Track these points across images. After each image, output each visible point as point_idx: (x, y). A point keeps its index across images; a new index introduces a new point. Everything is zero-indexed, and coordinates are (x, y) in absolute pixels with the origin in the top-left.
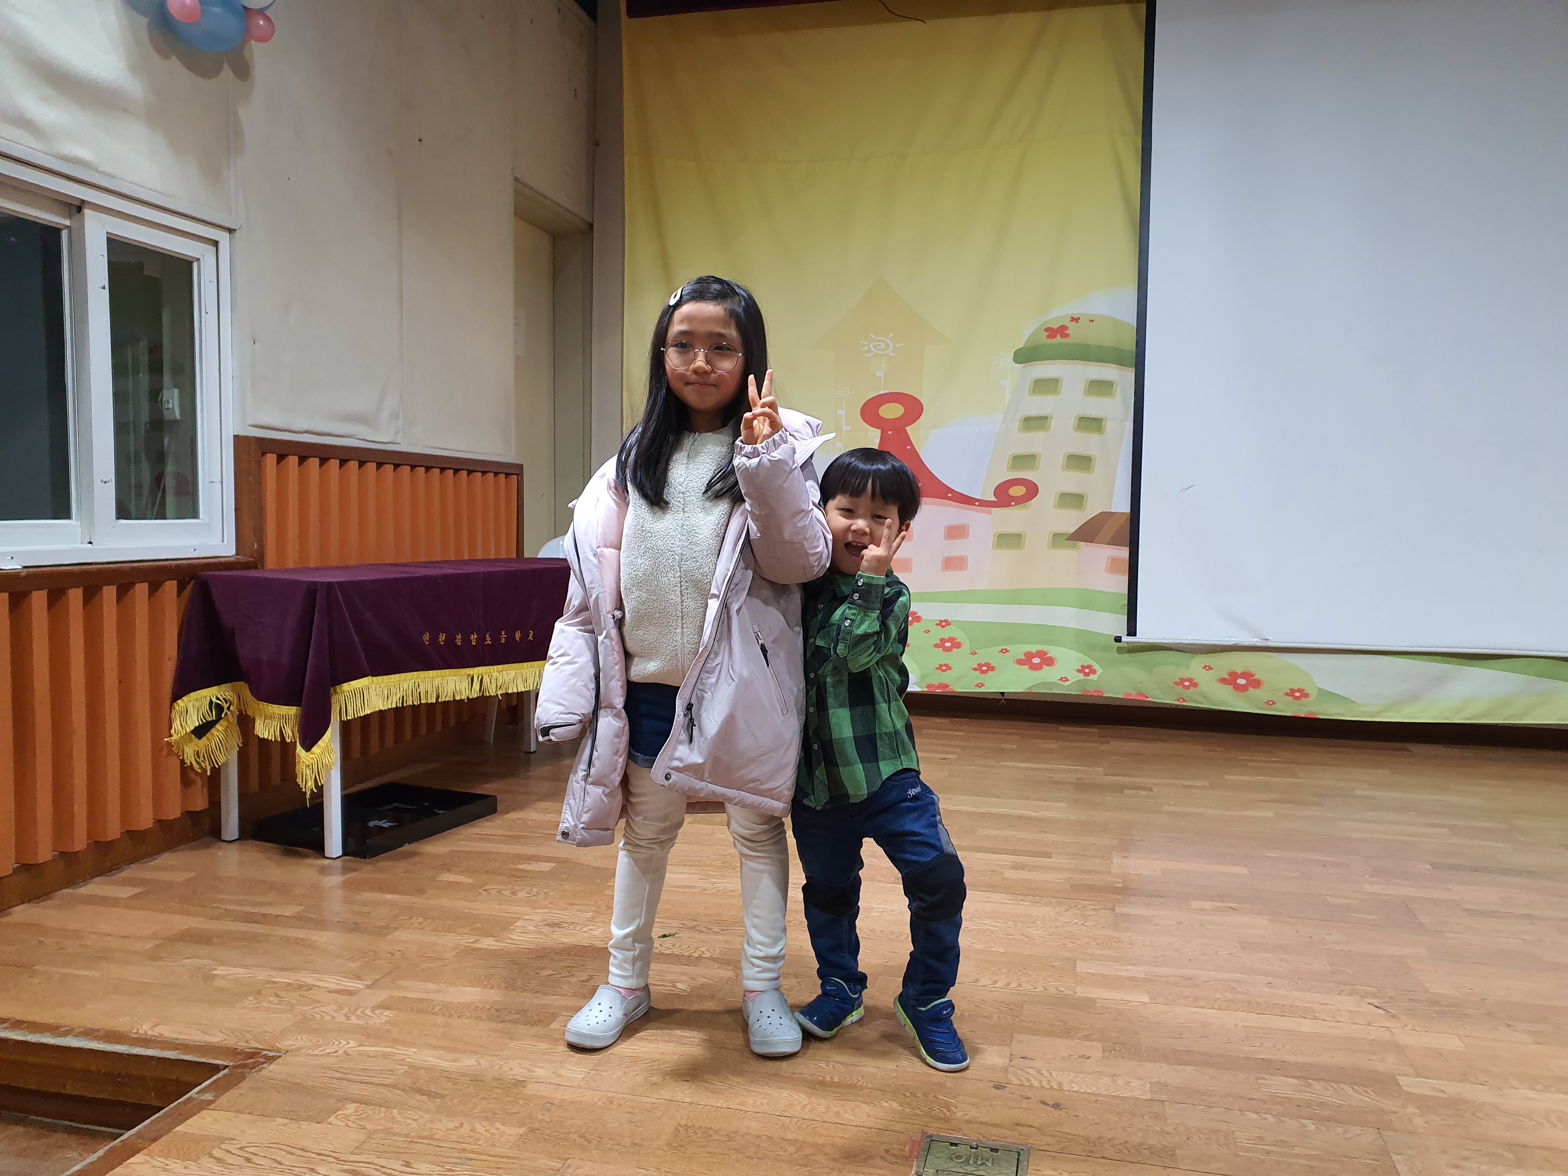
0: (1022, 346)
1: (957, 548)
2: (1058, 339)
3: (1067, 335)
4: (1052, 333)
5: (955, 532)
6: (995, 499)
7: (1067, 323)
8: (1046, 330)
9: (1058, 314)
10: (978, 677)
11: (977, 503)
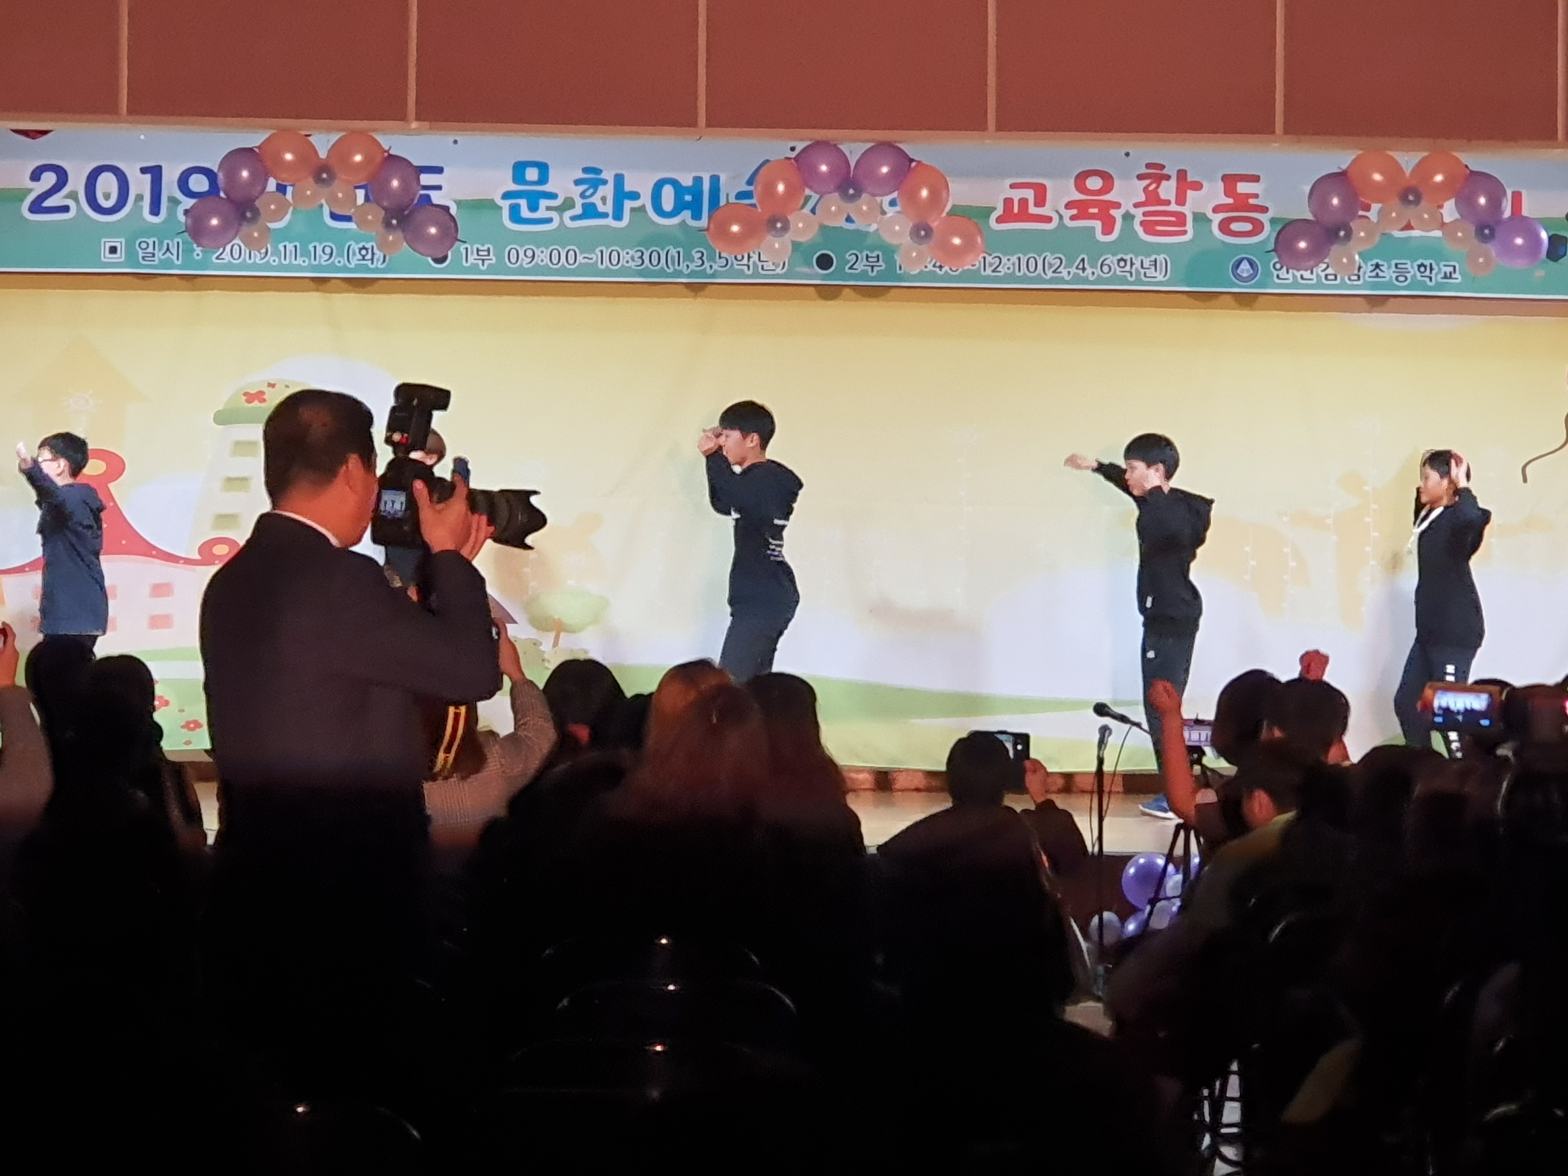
0: (221, 408)
1: (161, 606)
2: (256, 404)
3: (264, 400)
4: (250, 397)
5: (160, 590)
6: (198, 557)
7: (265, 389)
8: (245, 394)
9: (255, 381)
10: (186, 734)
11: (182, 561)
